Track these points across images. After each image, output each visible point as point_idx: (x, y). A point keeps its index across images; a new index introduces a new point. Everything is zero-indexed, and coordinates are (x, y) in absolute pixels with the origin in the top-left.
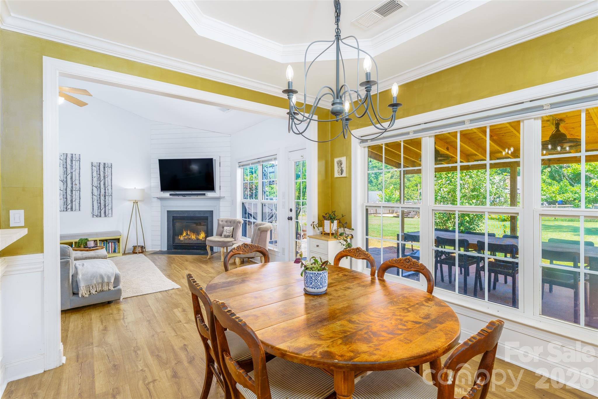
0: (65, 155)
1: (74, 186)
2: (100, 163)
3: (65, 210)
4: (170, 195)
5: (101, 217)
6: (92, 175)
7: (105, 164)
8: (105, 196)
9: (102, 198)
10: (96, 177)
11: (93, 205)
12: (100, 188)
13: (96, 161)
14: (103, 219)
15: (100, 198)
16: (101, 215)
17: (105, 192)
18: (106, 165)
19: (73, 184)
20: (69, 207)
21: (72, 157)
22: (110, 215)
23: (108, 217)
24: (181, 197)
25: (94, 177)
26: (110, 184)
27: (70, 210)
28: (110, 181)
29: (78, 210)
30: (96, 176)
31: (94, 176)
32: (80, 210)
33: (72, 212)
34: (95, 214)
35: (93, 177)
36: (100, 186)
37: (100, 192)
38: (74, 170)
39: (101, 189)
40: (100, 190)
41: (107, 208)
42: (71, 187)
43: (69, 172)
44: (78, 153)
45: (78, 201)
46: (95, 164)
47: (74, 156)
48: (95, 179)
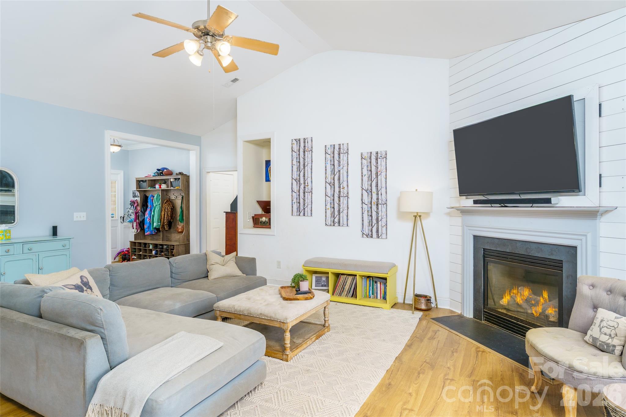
0: (333, 147)
1: (342, 190)
2: (371, 153)
3: (333, 224)
5: (372, 237)
6: (362, 173)
7: (377, 153)
8: (377, 205)
9: (374, 207)
10: (366, 175)
11: (363, 218)
12: (371, 192)
13: (366, 151)
14: (374, 241)
15: (371, 208)
16: (372, 235)
17: (378, 199)
18: (379, 155)
19: (340, 187)
20: (336, 220)
21: (340, 149)
22: (384, 236)
23: (382, 238)
25: (364, 176)
26: (384, 185)
27: (337, 224)
28: (384, 180)
29: (346, 225)
30: (366, 173)
31: (364, 174)
32: (348, 225)
33: (339, 227)
34: (364, 232)
35: (362, 176)
36: (371, 189)
37: (372, 199)
38: (341, 166)
39: (373, 193)
40: (372, 195)
41: (380, 223)
42: (339, 192)
43: (336, 170)
44: (345, 143)
45: (345, 212)
46: (365, 155)
47: (342, 147)
48: (365, 179)
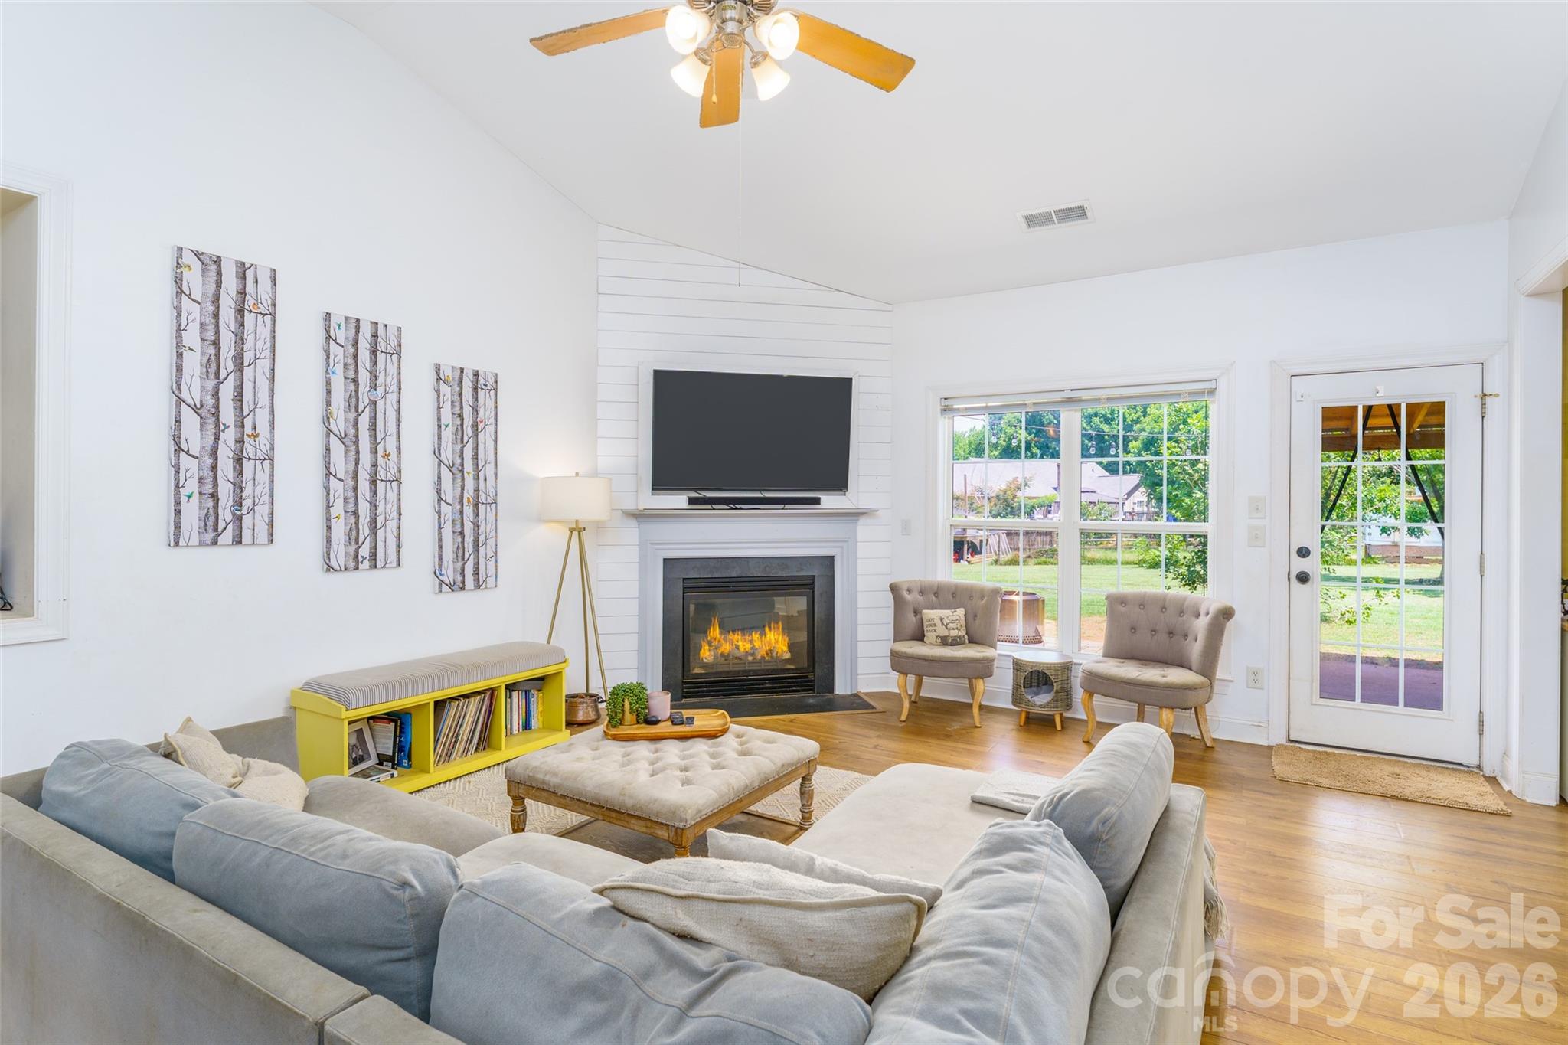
0: (352, 325)
1: (381, 461)
2: (462, 370)
3: (352, 564)
4: (692, 501)
5: (463, 589)
6: (439, 420)
7: (476, 374)
8: (476, 505)
9: (469, 512)
10: (450, 426)
11: (440, 540)
12: (462, 471)
13: (450, 362)
14: (469, 598)
15: (461, 512)
16: (463, 582)
17: (477, 490)
18: (481, 381)
19: (376, 452)
20: (365, 551)
21: (375, 336)
22: (491, 581)
23: (486, 588)
24: (722, 510)
25: (443, 427)
26: (491, 457)
27: (366, 563)
28: (490, 444)
29: (395, 564)
30: (450, 422)
31: (444, 422)
32: (399, 564)
33: (374, 572)
34: (445, 579)
35: (440, 427)
36: (462, 465)
37: (463, 489)
38: (380, 391)
39: (465, 474)
40: (463, 479)
41: (482, 550)
43: (364, 399)
44: (393, 324)
45: (392, 525)
46: (447, 372)
47: (381, 332)
48: (448, 435)
